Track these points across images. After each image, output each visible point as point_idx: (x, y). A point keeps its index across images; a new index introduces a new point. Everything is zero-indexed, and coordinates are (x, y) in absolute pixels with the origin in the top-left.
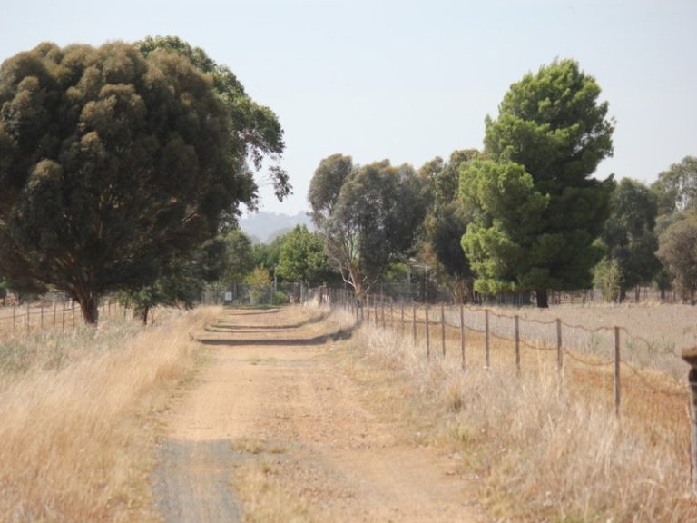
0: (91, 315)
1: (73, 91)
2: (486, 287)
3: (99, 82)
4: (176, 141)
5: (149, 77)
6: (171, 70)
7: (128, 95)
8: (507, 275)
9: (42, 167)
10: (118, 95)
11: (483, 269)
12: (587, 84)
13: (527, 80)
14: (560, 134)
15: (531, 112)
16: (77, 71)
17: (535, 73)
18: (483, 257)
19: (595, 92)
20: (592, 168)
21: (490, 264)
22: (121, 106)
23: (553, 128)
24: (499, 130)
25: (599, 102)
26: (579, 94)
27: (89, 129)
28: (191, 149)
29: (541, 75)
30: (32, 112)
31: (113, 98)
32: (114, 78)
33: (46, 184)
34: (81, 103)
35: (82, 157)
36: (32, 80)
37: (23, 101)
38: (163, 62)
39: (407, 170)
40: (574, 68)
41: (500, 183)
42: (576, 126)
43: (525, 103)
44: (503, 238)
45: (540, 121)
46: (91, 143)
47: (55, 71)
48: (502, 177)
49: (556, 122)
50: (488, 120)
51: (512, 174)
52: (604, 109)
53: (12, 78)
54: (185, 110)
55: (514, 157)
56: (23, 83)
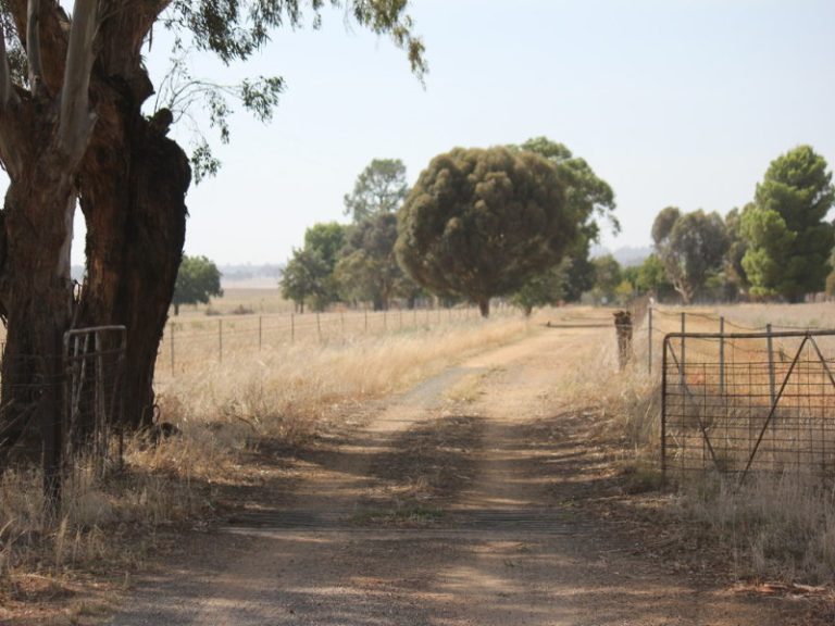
0: (485, 311)
1: (471, 177)
2: (756, 292)
3: (486, 170)
4: (532, 206)
5: (516, 167)
6: (530, 162)
7: (502, 178)
8: (769, 284)
9: (452, 222)
10: (497, 179)
11: (755, 281)
12: (818, 161)
13: (781, 158)
14: (803, 193)
15: (783, 177)
16: (472, 164)
17: (785, 154)
18: (754, 273)
19: (824, 165)
20: (823, 214)
21: (758, 278)
22: (499, 185)
23: (800, 188)
24: (763, 190)
25: (826, 171)
26: (813, 167)
27: (479, 199)
28: (541, 210)
29: (789, 155)
30: (446, 191)
31: (493, 181)
32: (495, 168)
33: (455, 232)
34: (475, 183)
35: (476, 214)
36: (445, 171)
37: (440, 185)
38: (525, 158)
39: (716, 216)
40: (810, 150)
41: (764, 224)
42: (812, 188)
43: (778, 172)
44: (766, 260)
45: (790, 184)
46: (481, 208)
47: (460, 165)
48: (765, 220)
49: (801, 184)
50: (758, 185)
51: (771, 219)
52: (830, 176)
53: (434, 170)
54: (538, 186)
55: (773, 207)
56: (440, 173)
